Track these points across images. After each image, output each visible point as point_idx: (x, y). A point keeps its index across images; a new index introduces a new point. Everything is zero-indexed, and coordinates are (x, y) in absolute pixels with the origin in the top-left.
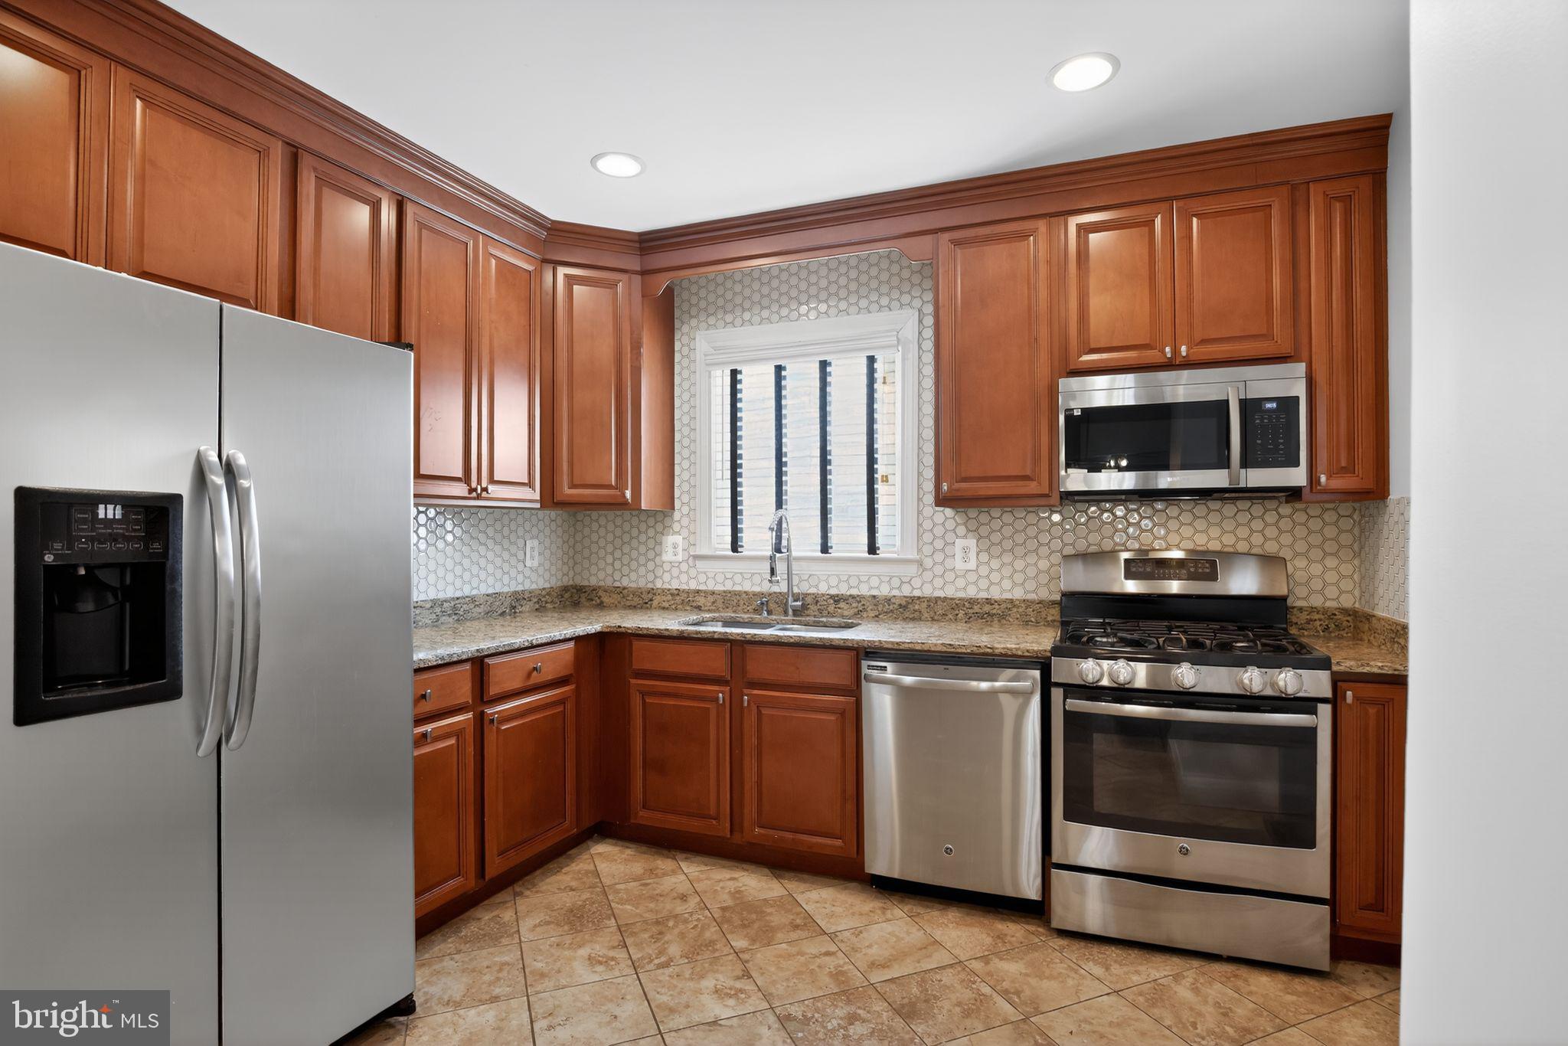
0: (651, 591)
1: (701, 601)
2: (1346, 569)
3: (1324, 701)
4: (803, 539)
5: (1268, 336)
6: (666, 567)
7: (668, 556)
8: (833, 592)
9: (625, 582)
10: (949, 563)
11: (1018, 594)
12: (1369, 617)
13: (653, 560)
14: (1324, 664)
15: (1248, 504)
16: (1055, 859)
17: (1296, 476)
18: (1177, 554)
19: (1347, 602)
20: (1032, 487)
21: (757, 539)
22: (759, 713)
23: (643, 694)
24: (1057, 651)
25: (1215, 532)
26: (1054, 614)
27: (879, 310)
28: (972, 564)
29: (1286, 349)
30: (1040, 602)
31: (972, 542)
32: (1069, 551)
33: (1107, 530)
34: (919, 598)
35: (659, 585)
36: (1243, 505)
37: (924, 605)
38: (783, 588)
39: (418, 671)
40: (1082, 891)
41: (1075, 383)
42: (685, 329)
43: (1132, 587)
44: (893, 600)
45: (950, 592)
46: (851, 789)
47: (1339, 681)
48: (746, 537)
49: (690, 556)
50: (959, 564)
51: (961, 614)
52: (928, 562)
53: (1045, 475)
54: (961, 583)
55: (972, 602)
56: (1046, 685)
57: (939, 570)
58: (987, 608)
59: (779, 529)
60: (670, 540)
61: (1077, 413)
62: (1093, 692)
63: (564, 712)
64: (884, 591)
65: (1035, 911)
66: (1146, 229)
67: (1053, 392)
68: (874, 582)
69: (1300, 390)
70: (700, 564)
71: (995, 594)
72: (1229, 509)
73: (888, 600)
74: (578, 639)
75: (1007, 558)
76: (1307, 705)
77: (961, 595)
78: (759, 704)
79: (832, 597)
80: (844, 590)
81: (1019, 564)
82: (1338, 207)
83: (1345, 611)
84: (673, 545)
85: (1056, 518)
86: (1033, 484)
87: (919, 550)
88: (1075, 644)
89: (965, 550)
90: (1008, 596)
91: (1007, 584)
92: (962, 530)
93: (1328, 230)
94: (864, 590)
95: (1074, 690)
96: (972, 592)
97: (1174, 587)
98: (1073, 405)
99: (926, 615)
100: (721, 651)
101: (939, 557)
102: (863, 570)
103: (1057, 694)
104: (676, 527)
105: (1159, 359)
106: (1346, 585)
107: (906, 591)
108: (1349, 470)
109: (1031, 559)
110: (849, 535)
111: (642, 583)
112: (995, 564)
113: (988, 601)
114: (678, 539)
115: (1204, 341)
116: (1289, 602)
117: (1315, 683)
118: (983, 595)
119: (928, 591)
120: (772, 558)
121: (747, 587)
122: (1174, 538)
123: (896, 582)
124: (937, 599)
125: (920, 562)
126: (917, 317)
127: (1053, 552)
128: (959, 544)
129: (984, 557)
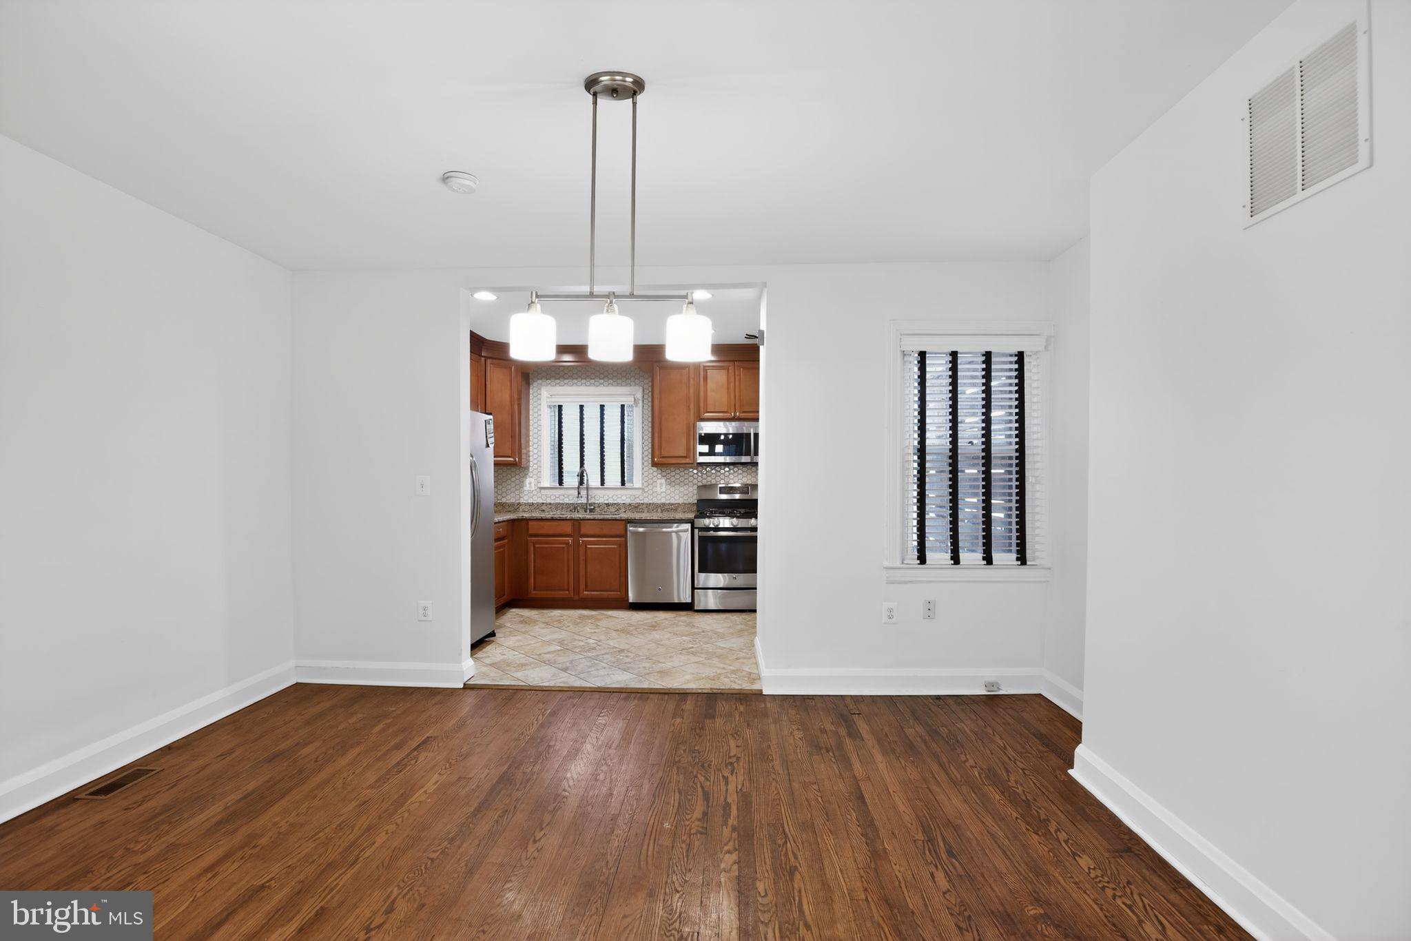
0: (519, 504)
1: (544, 507)
4: (593, 478)
6: (526, 493)
7: (527, 488)
8: (607, 502)
9: (504, 500)
10: (655, 489)
11: (681, 501)
13: (519, 490)
16: (696, 586)
18: (738, 485)
20: (687, 461)
21: (571, 480)
22: (586, 547)
23: (534, 544)
24: (695, 517)
25: (749, 477)
26: (695, 508)
28: (664, 490)
30: (690, 504)
31: (663, 481)
32: (700, 484)
33: (713, 476)
34: (642, 503)
35: (522, 501)
37: (645, 506)
38: (584, 500)
39: (495, 523)
40: (706, 596)
41: (703, 424)
42: (535, 384)
43: (724, 497)
44: (632, 505)
45: (655, 501)
48: (565, 479)
49: (538, 488)
50: (658, 489)
51: (661, 510)
52: (646, 490)
53: (692, 457)
54: (659, 497)
55: (664, 505)
56: (693, 528)
57: (650, 492)
58: (671, 507)
59: (581, 476)
60: (528, 480)
61: (703, 434)
62: (708, 529)
63: (504, 550)
64: (628, 501)
65: (688, 607)
66: (726, 371)
67: (694, 426)
68: (623, 497)
70: (542, 491)
71: (672, 501)
73: (630, 505)
74: (508, 521)
75: (677, 487)
77: (659, 502)
78: (586, 543)
79: (606, 504)
80: (611, 501)
81: (682, 489)
84: (530, 483)
85: (695, 471)
86: (688, 459)
87: (643, 484)
88: (701, 515)
89: (661, 484)
90: (677, 502)
91: (677, 497)
92: (659, 476)
94: (619, 501)
95: (701, 529)
96: (663, 501)
97: (737, 496)
98: (701, 432)
99: (647, 511)
100: (569, 523)
101: (650, 487)
102: (619, 492)
103: (696, 531)
104: (531, 474)
105: (731, 417)
107: (638, 501)
109: (686, 488)
110: (613, 476)
111: (513, 500)
112: (672, 489)
113: (670, 504)
114: (532, 480)
115: (744, 412)
118: (667, 502)
119: (646, 501)
120: (578, 488)
121: (567, 501)
122: (736, 479)
123: (634, 498)
124: (650, 504)
125: (643, 489)
126: (641, 390)
127: (694, 484)
128: (659, 481)
129: (668, 487)
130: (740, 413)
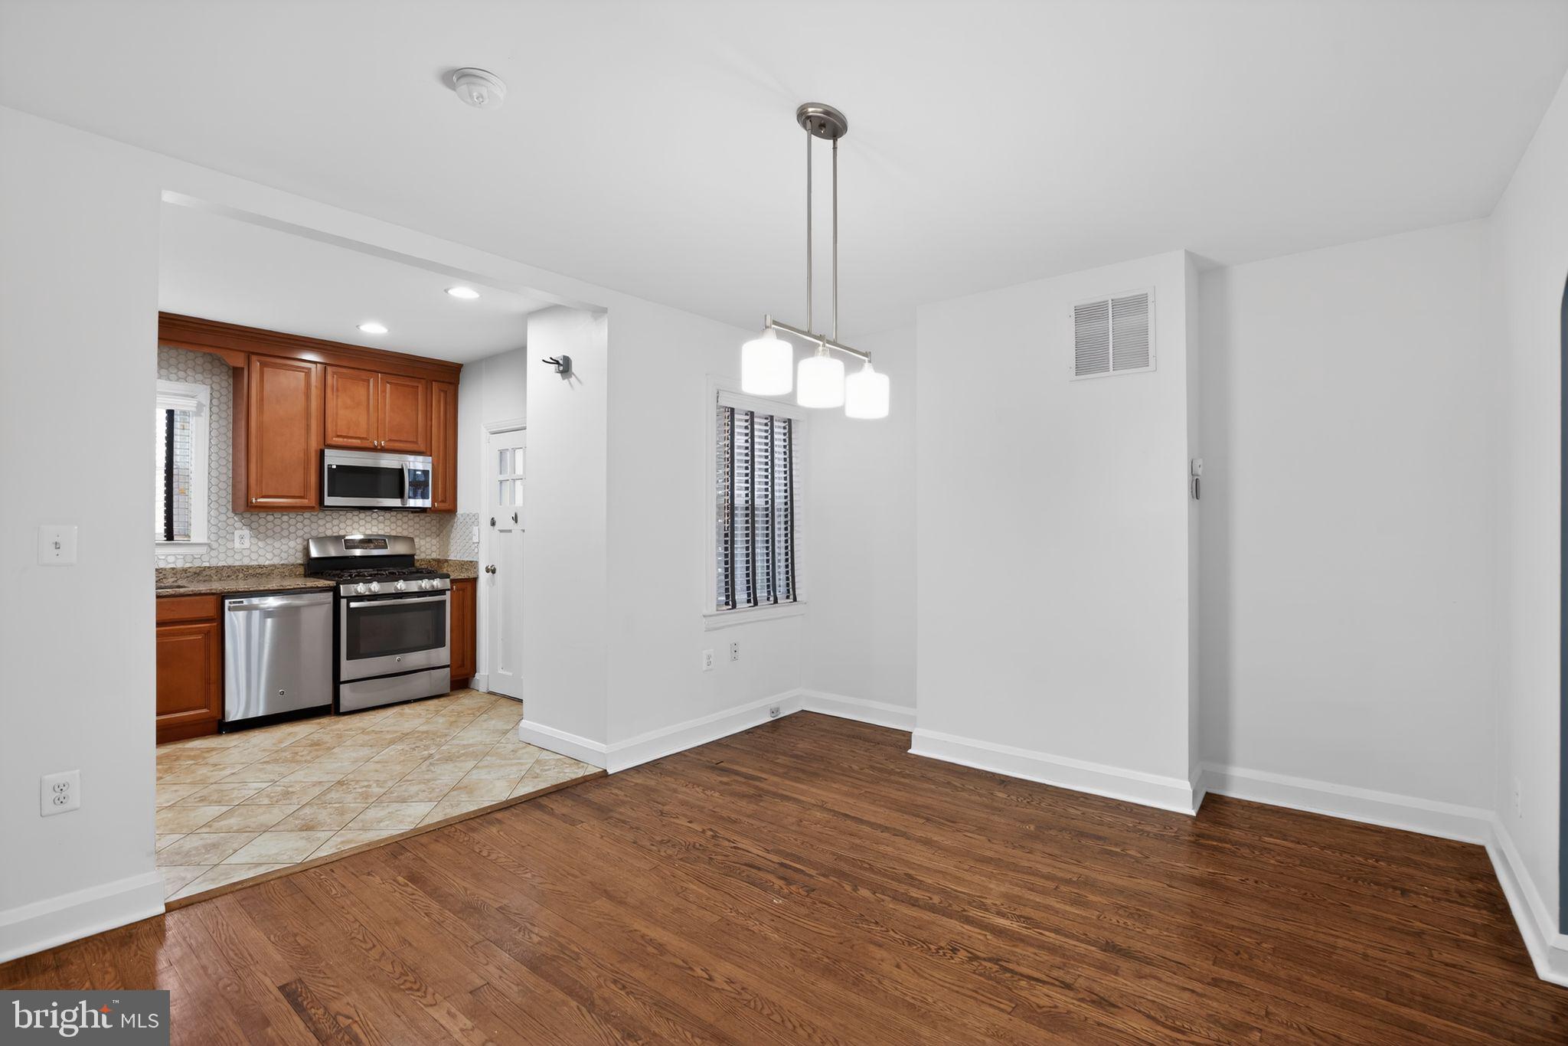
2: (434, 541)
3: (449, 590)
5: (416, 443)
10: (231, 545)
11: (276, 561)
12: (447, 561)
14: (447, 576)
15: (395, 513)
16: (341, 679)
17: (427, 503)
19: (434, 556)
20: (304, 502)
25: (392, 526)
27: (177, 380)
28: (247, 545)
29: (422, 448)
30: (291, 565)
31: (246, 532)
32: (310, 536)
34: (209, 567)
36: (405, 514)
37: (211, 571)
41: (332, 452)
44: (189, 570)
45: (230, 562)
46: (214, 676)
47: (453, 582)
50: (237, 545)
51: (241, 575)
52: (215, 546)
53: (313, 498)
54: (237, 557)
55: (248, 567)
56: (337, 598)
57: (222, 549)
58: (259, 571)
61: (334, 467)
62: (361, 598)
64: (181, 564)
65: (329, 710)
66: (366, 383)
67: (319, 454)
68: (172, 558)
69: (429, 468)
71: (262, 562)
72: (400, 516)
73: (185, 570)
75: (269, 541)
76: (442, 592)
77: (239, 564)
81: (277, 544)
82: (442, 394)
83: (433, 560)
86: (306, 501)
87: (209, 538)
89: (242, 537)
90: (271, 562)
91: (269, 556)
92: (238, 525)
93: (439, 401)
95: (355, 599)
96: (246, 562)
98: (333, 464)
99: (215, 577)
101: (223, 541)
102: (165, 551)
103: (344, 602)
105: (372, 446)
106: (434, 548)
107: (197, 563)
108: (443, 501)
109: (284, 541)
112: (262, 544)
113: (260, 567)
115: (390, 440)
116: (416, 557)
117: (447, 583)
118: (255, 563)
119: (214, 563)
123: (189, 559)
124: (222, 567)
125: (209, 545)
126: (209, 391)
127: (297, 537)
128: (237, 533)
129: (254, 541)
130: (386, 442)
